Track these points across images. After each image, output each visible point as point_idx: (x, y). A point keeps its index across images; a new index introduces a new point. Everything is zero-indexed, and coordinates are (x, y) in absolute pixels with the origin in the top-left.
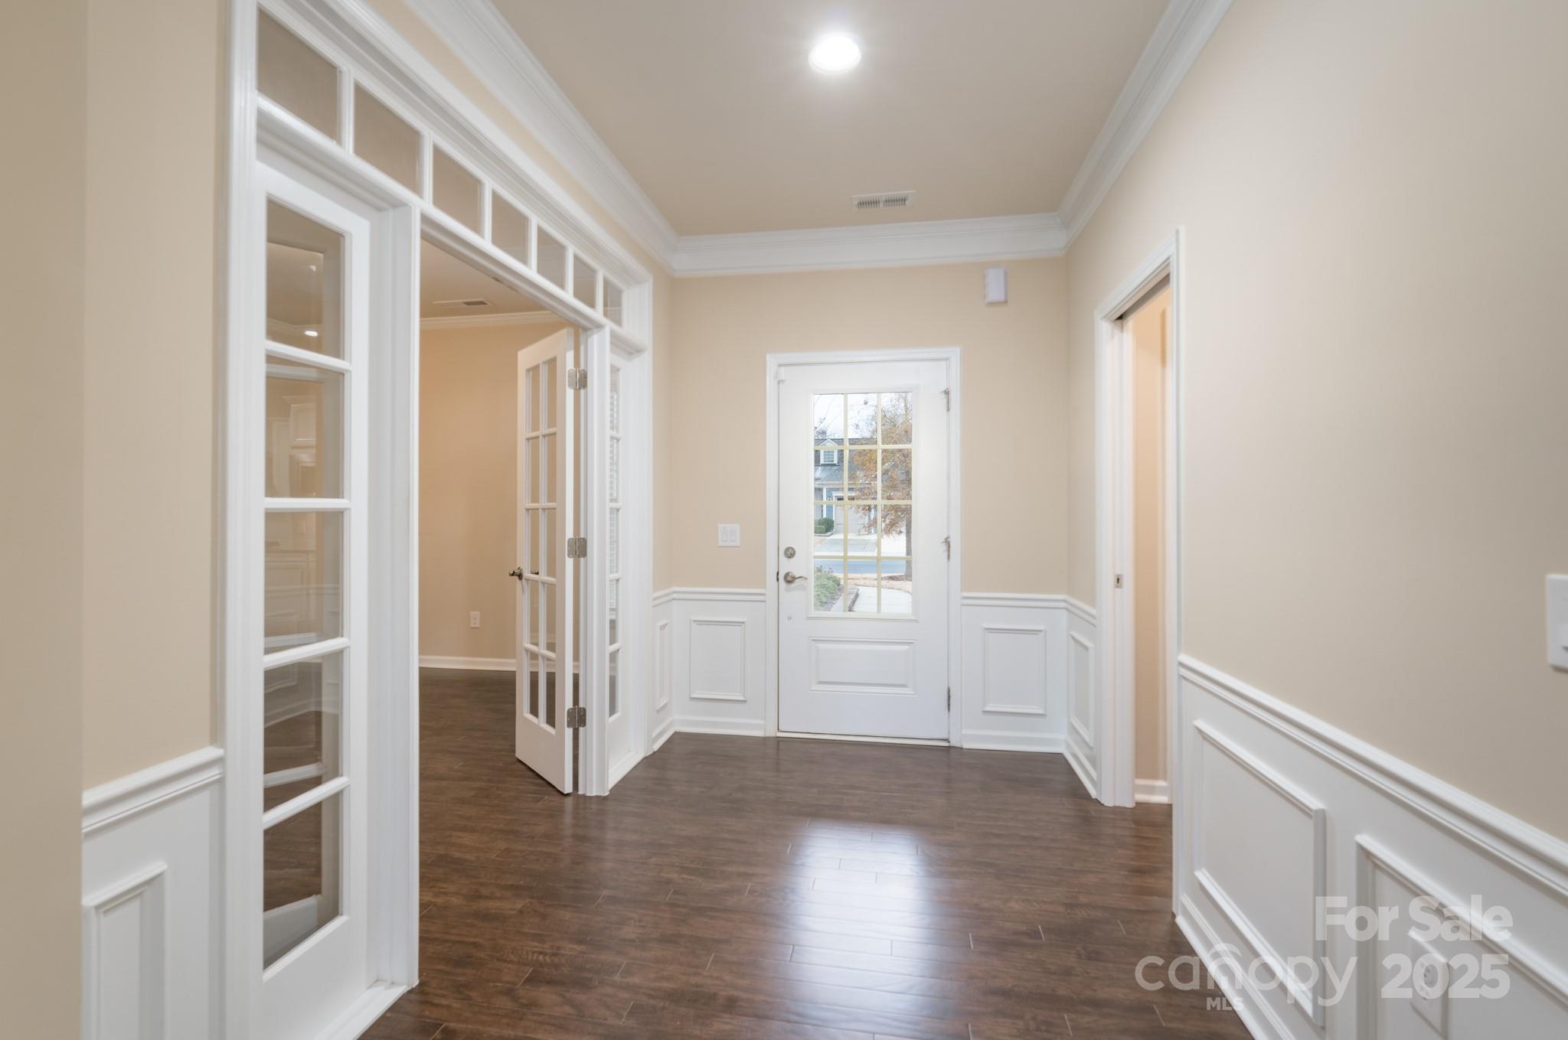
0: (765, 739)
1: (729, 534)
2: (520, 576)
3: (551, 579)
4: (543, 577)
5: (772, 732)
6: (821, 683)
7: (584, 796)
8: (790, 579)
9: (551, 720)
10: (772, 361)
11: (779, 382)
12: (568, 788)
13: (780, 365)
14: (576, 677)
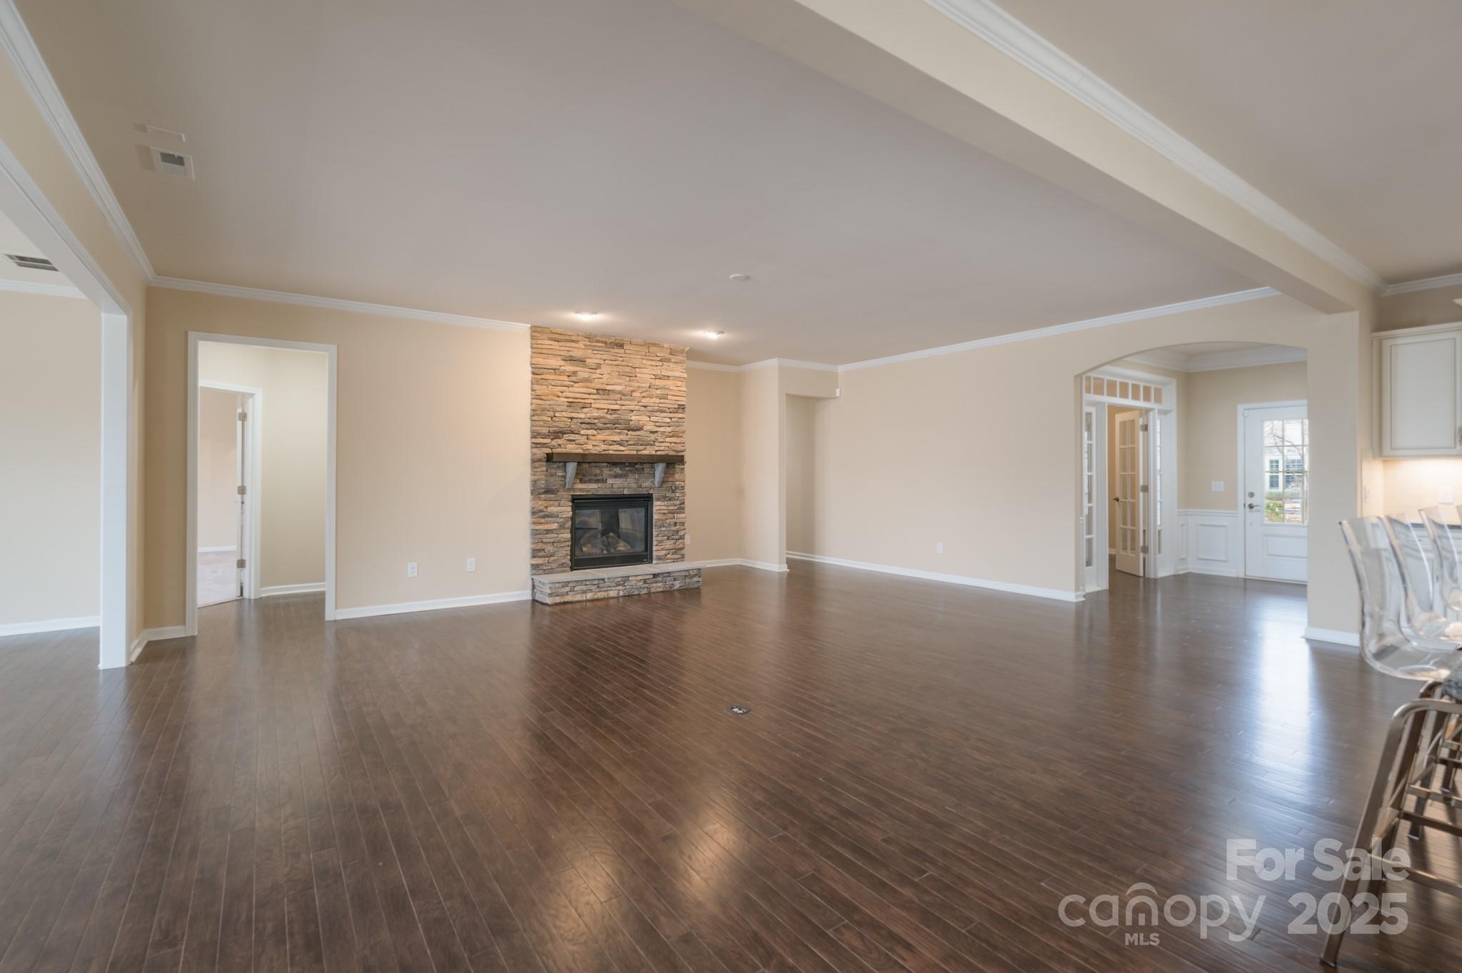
0: (1238, 578)
1: (1218, 486)
2: (1118, 500)
3: (1133, 501)
4: (1129, 500)
5: (1241, 575)
6: (1269, 555)
7: (1148, 578)
8: (1251, 507)
9: (1133, 549)
10: (1241, 408)
11: (1245, 418)
12: (1141, 574)
13: (1246, 409)
14: (1144, 531)
